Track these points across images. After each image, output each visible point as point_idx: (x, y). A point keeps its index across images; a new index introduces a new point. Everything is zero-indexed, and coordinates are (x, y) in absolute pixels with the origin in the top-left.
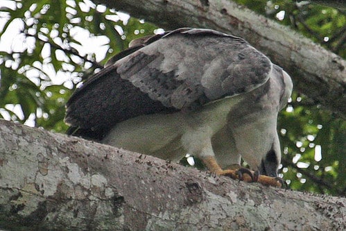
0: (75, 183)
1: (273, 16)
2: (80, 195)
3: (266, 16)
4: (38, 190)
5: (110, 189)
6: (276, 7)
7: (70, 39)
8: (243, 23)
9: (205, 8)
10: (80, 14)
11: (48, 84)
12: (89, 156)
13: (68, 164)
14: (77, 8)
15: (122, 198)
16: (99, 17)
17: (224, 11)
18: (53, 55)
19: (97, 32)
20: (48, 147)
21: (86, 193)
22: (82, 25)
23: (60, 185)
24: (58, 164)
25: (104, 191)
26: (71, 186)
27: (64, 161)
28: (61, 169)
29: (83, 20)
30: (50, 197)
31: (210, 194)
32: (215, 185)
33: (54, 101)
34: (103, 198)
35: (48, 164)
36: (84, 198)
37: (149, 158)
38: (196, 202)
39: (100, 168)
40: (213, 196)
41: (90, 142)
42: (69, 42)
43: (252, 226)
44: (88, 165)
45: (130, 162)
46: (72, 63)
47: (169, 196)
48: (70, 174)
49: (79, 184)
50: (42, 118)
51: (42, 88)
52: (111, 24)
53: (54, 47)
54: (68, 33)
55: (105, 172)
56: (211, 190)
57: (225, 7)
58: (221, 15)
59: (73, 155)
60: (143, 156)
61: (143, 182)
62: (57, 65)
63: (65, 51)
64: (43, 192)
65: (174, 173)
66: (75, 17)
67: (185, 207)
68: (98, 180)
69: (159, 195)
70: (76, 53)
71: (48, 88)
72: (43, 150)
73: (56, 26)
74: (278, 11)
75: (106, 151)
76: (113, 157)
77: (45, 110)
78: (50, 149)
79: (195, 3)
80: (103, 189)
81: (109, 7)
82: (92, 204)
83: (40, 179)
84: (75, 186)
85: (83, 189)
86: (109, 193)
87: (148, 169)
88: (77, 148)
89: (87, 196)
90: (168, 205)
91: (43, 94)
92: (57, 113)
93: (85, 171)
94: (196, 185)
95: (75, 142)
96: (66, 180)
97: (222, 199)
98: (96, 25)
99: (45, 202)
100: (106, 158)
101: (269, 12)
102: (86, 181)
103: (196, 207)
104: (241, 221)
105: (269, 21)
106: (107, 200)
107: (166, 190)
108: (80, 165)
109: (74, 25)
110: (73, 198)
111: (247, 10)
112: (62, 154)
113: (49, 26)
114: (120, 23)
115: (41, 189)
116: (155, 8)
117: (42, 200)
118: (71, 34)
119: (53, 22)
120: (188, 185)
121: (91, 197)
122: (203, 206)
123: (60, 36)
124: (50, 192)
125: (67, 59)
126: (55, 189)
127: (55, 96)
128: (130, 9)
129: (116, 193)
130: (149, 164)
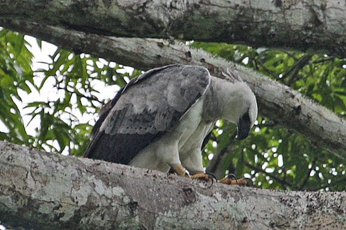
0: (101, 194)
1: (240, 62)
2: (105, 203)
3: (234, 62)
4: (74, 201)
5: (127, 197)
6: (242, 55)
7: (91, 89)
8: (218, 68)
9: (189, 59)
10: (97, 70)
11: (77, 123)
12: (109, 173)
13: (95, 180)
14: (95, 66)
15: (136, 203)
16: (111, 72)
17: (203, 60)
18: (79, 102)
19: (111, 83)
20: (79, 169)
21: (109, 201)
22: (99, 78)
23: (90, 196)
24: (87, 181)
25: (123, 199)
26: (98, 197)
27: (91, 178)
28: (90, 184)
29: (99, 74)
30: (83, 206)
31: (201, 195)
32: (204, 189)
33: (82, 136)
34: (122, 205)
35: (79, 182)
36: (107, 205)
37: (154, 172)
38: (191, 202)
39: (118, 182)
40: (203, 197)
41: (109, 163)
42: (90, 91)
43: (234, 217)
44: (109, 181)
45: (140, 176)
46: (93, 106)
47: (171, 199)
48: (96, 188)
49: (104, 195)
50: (74, 149)
51: (72, 127)
52: (120, 76)
53: (79, 96)
54: (89, 85)
55: (122, 186)
56: (202, 193)
57: (203, 57)
58: (201, 64)
59: (97, 174)
60: (150, 171)
61: (151, 190)
62: (82, 109)
63: (88, 98)
64: (77, 203)
65: (173, 182)
66: (93, 72)
67: (183, 206)
68: (118, 191)
69: (163, 199)
70: (96, 99)
71: (76, 126)
72: (75, 172)
73: (80, 80)
74: (244, 57)
75: (122, 169)
76: (128, 173)
77: (76, 143)
78: (81, 171)
79: (181, 56)
80: (121, 197)
81: (118, 63)
82: (114, 209)
83: (75, 193)
84: (101, 197)
85: (107, 198)
86: (127, 200)
87: (154, 180)
88: (100, 168)
89: (110, 203)
90: (170, 206)
91: (74, 131)
92: (85, 144)
93: (108, 185)
94: (190, 190)
95: (99, 164)
96: (94, 193)
97: (211, 199)
98: (110, 77)
99: (79, 210)
100: (122, 174)
101: (237, 59)
102: (108, 193)
103: (191, 206)
104: (225, 214)
105: (236, 65)
106: (125, 206)
107: (168, 195)
108: (103, 181)
109: (93, 78)
110: (100, 205)
111: (220, 58)
112: (89, 174)
113: (75, 80)
114: (127, 75)
115: (76, 201)
116: (152, 62)
117: (77, 208)
118: (91, 86)
119: (77, 78)
120: (184, 190)
121: (113, 204)
122: (197, 205)
123: (83, 87)
124: (83, 202)
125: (89, 104)
126: (86, 200)
127: (83, 132)
128: (133, 64)
129: (131, 199)
130: (154, 176)
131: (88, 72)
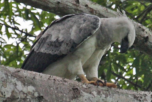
0: (20, 90)
1: (110, 7)
2: (23, 96)
3: (107, 7)
4: (3, 95)
5: (37, 93)
6: (111, 3)
7: (14, 22)
8: (96, 11)
9: (78, 4)
10: (19, 10)
12: (26, 77)
13: (16, 81)
14: (17, 8)
15: (42, 97)
16: (28, 12)
17: (86, 6)
18: (7, 31)
19: (27, 18)
20: (6, 74)
21: (25, 95)
22: (20, 16)
23: (13, 92)
24: (11, 82)
25: (34, 94)
26: (18, 92)
27: (14, 80)
28: (13, 84)
29: (20, 13)
30: (8, 98)
31: (84, 93)
32: (86, 89)
33: (8, 52)
34: (33, 97)
35: (7, 82)
36: (24, 97)
37: (54, 77)
38: (77, 97)
39: (31, 83)
40: (85, 94)
41: (26, 71)
42: (14, 24)
44: (26, 82)
45: (45, 79)
46: (16, 34)
47: (65, 95)
48: (17, 87)
49: (22, 91)
50: (3, 61)
51: (2, 46)
52: (33, 15)
53: (7, 27)
54: (13, 20)
55: (34, 85)
56: (84, 91)
57: (87, 4)
58: (85, 8)
59: (18, 77)
60: (52, 76)
61: (52, 89)
62: (9, 35)
63: (12, 28)
64: (5, 96)
65: (66, 84)
67: (72, 99)
68: (31, 89)
69: (60, 95)
70: (18, 29)
71: (5, 46)
72: (4, 76)
73: (8, 16)
75: (34, 75)
76: (37, 77)
77: (4, 57)
78: (7, 75)
79: (73, 3)
80: (33, 93)
81: (32, 6)
82: (28, 100)
83: (3, 89)
84: (20, 92)
85: (24, 93)
86: (36, 95)
87: (54, 82)
88: (20, 74)
89: (26, 96)
90: (64, 99)
91: (3, 49)
92: (10, 58)
93: (24, 85)
94: (77, 89)
95: (19, 71)
96: (15, 89)
97: (89, 95)
98: (27, 15)
99: (6, 100)
100: (34, 78)
101: (108, 5)
102: (25, 90)
103: (77, 99)
105: (108, 9)
106: (35, 98)
107: (63, 92)
108: (22, 82)
109: (16, 16)
110: (19, 97)
111: (97, 5)
112: (13, 77)
113: (4, 17)
114: (38, 14)
115: (4, 94)
116: (54, 6)
117: (5, 99)
118: (15, 21)
119: (6, 15)
120: (74, 89)
121: (28, 97)
122: (81, 98)
123: (10, 21)
124: (8, 95)
125: (13, 32)
126: (11, 94)
127: (9, 50)
128: (42, 7)
129: (39, 94)
130: (54, 80)
131: (13, 11)
